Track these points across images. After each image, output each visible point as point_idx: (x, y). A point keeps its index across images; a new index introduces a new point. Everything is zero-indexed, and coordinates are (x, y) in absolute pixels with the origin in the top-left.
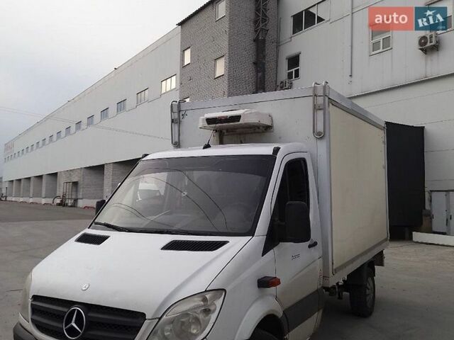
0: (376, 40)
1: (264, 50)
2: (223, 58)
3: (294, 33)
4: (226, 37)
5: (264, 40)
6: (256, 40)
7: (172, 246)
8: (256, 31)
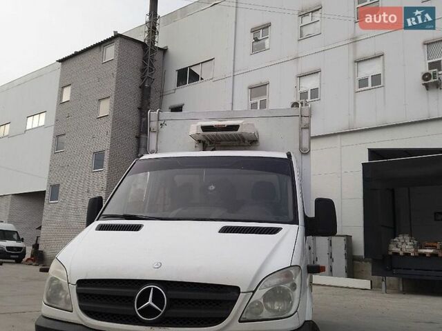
0: (254, 101)
1: (149, 97)
2: (109, 99)
3: (178, 85)
4: (113, 80)
5: (150, 88)
6: (142, 87)
7: (225, 230)
8: (142, 79)
